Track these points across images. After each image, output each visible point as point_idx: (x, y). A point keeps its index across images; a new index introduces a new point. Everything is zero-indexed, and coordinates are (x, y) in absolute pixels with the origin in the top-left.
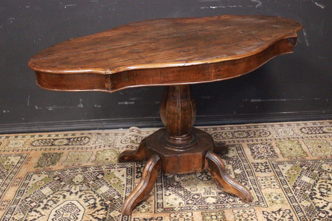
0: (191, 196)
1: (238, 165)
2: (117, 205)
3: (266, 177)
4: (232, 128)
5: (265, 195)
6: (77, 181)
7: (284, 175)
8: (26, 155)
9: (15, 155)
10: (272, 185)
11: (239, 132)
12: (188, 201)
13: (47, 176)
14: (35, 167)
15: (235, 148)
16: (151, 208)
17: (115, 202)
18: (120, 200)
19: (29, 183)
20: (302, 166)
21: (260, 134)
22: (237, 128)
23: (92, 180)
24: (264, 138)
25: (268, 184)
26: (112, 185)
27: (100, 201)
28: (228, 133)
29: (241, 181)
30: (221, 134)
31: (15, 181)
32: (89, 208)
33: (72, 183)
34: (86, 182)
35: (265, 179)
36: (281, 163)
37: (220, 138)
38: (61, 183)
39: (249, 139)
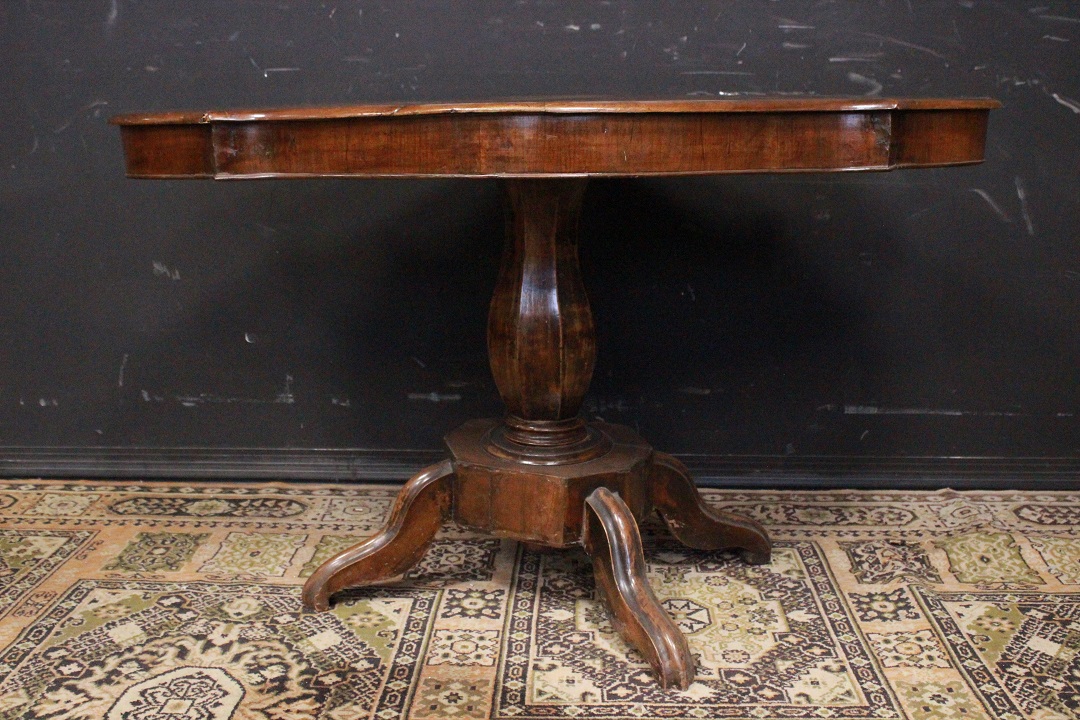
0: (627, 676)
1: (802, 599)
2: (358, 689)
3: (902, 633)
5: (899, 684)
6: (237, 611)
7: (964, 630)
8: (88, 534)
9: (49, 533)
10: (923, 656)
12: (615, 688)
13: (140, 593)
14: (107, 568)
15: (795, 550)
16: (479, 703)
17: (353, 680)
18: (373, 675)
19: (74, 607)
20: (1029, 610)
21: (879, 518)
23: (290, 614)
24: (897, 529)
25: (909, 652)
26: (354, 631)
27: (302, 673)
31: (29, 602)
32: (261, 691)
33: (220, 614)
34: (267, 617)
35: (897, 639)
36: (953, 597)
38: (180, 615)
39: (845, 529)
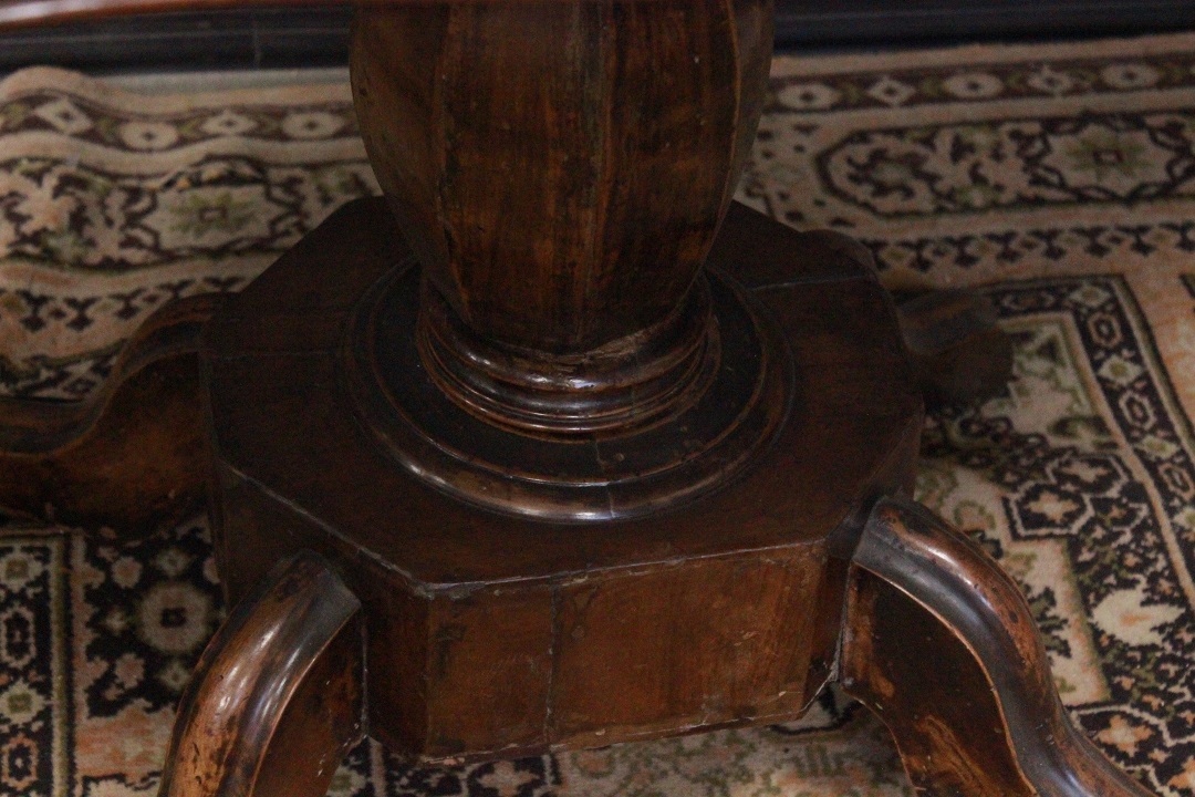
1: (1126, 538)
4: (1014, 82)
11: (1092, 131)
15: (1068, 318)
22: (1066, 81)
28: (981, 138)
29: (1170, 743)
30: (921, 150)
37: (907, 205)
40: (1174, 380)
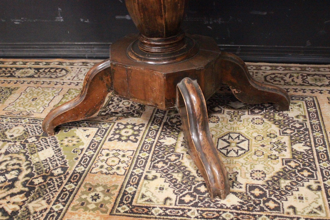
4: (303, 69)
11: (316, 77)
15: (304, 102)
22: (313, 70)
28: (295, 75)
30: (284, 76)
37: (279, 83)
40: (322, 111)
